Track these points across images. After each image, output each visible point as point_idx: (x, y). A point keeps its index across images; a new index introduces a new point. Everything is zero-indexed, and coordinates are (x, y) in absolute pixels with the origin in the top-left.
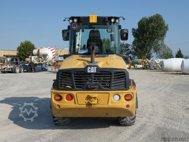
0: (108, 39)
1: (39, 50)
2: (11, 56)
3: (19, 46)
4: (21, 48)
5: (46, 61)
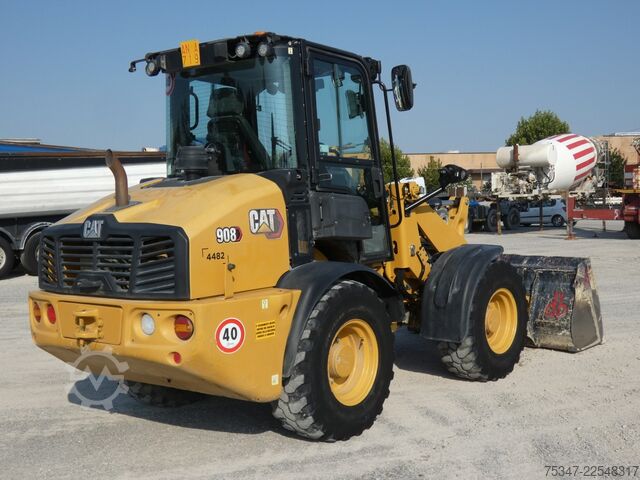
1: (515, 147)
5: (546, 187)
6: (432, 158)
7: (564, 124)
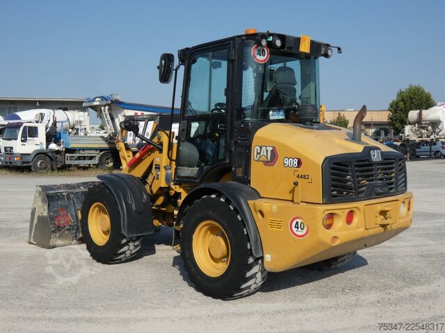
2: (376, 124)
3: (394, 101)
4: (397, 104)
5: (438, 135)
6: (339, 114)
7: (429, 94)
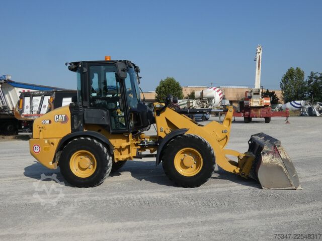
0: (297, 68)
1: (202, 91)
3: (158, 86)
4: (161, 88)
5: (212, 106)
7: (178, 82)
